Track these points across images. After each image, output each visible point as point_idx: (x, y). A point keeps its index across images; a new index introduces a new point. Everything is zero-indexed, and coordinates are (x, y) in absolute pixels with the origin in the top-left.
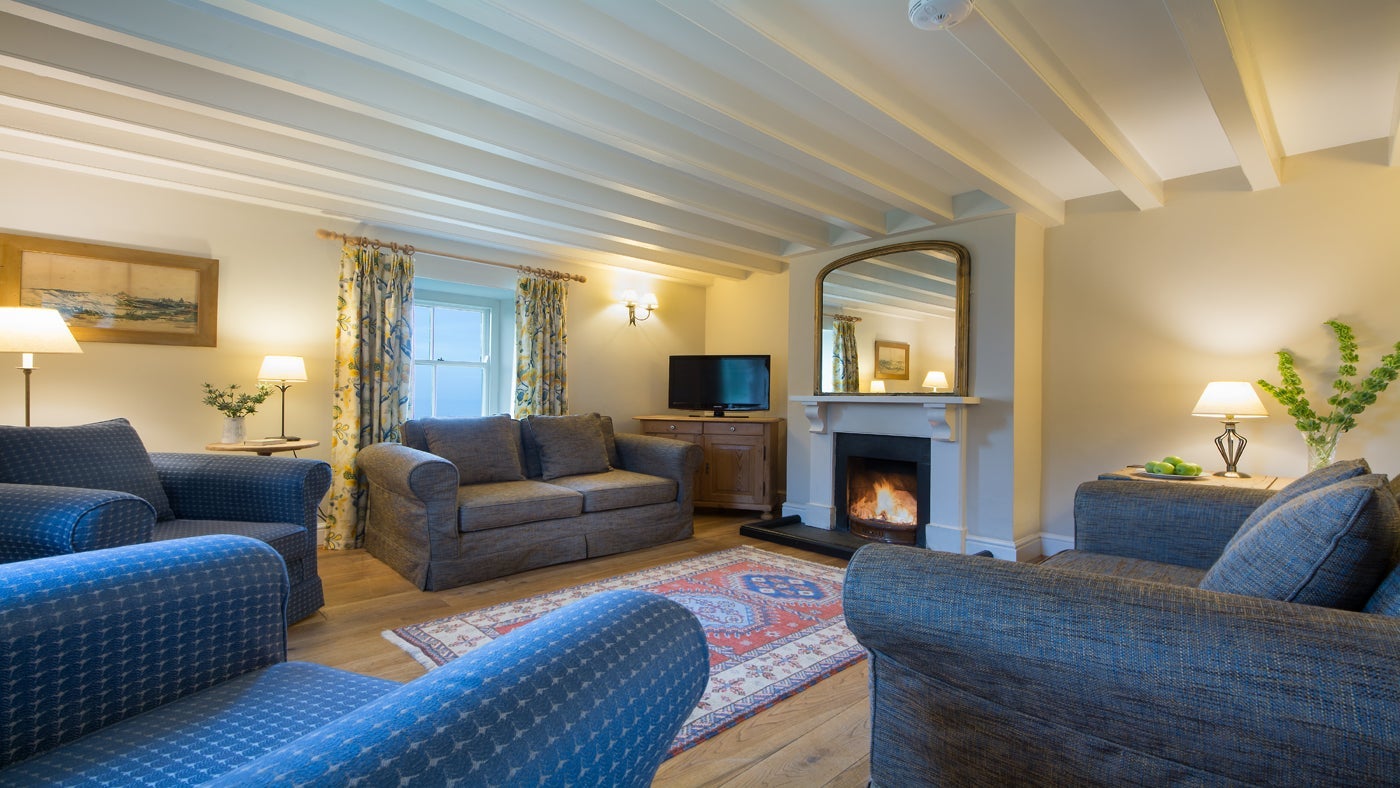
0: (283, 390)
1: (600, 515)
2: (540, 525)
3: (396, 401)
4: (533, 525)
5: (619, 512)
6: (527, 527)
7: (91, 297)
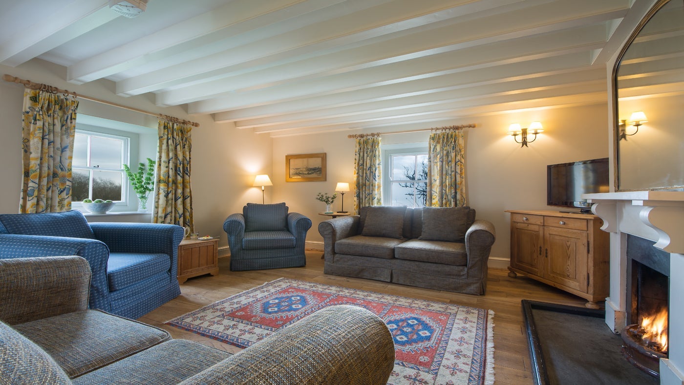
0: (343, 194)
1: (404, 262)
2: (369, 258)
3: (371, 198)
4: (366, 258)
5: (417, 263)
6: (363, 258)
7: (301, 169)
